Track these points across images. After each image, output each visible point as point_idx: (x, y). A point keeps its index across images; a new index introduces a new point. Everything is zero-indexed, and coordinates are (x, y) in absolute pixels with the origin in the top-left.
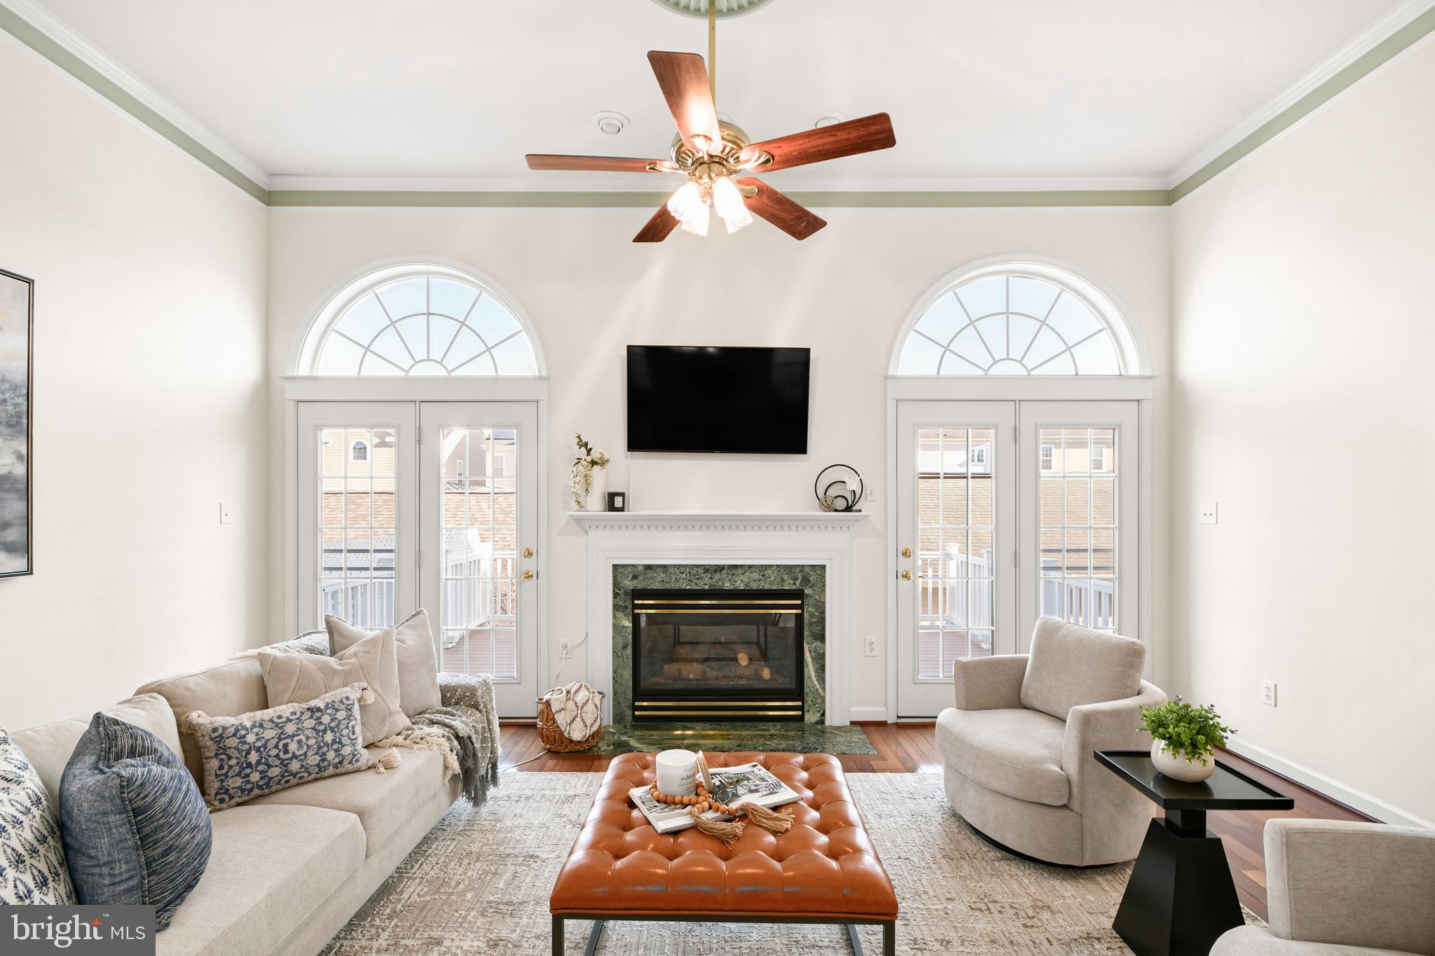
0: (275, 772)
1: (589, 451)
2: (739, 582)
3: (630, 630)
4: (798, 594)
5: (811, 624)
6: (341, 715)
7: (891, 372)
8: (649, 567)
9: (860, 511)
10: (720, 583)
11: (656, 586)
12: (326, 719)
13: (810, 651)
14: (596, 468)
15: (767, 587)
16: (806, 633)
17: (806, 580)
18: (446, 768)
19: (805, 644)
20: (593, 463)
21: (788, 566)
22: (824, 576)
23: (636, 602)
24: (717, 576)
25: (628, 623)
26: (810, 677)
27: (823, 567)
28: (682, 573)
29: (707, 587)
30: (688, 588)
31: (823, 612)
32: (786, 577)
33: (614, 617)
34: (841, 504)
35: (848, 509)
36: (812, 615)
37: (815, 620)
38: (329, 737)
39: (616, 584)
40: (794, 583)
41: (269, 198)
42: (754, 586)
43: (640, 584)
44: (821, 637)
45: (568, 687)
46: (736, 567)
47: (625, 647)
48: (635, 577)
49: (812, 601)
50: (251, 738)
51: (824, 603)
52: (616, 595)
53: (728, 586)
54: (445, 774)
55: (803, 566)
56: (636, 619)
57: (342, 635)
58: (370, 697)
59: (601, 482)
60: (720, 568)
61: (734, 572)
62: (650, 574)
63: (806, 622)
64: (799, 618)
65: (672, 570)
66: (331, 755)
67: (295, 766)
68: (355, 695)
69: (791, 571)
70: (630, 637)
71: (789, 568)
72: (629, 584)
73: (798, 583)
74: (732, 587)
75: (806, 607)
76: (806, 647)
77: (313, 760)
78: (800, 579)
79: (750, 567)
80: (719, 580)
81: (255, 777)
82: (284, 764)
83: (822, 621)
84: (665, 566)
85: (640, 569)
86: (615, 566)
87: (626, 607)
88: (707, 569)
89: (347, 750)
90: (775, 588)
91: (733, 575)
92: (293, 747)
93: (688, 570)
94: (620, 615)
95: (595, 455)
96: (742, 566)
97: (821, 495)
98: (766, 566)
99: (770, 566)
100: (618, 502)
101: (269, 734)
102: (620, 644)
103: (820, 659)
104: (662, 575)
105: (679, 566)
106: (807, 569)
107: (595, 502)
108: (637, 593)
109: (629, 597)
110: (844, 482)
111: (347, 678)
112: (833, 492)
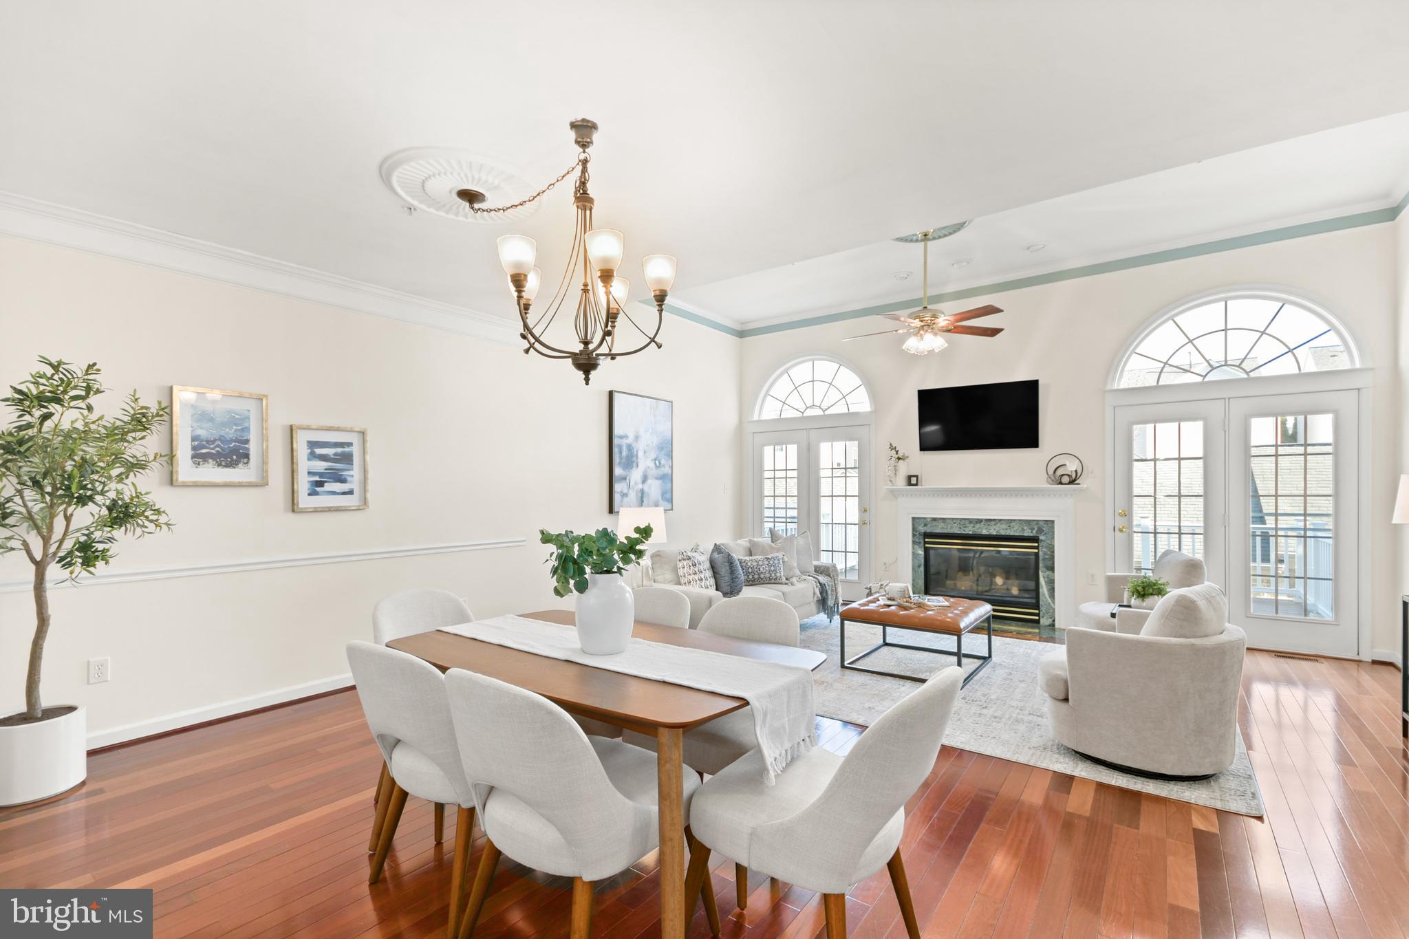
0: (756, 576)
1: (897, 452)
2: (993, 530)
3: (923, 556)
4: (1035, 539)
5: (1044, 559)
6: (776, 562)
7: (1109, 387)
8: (934, 519)
9: (1079, 484)
10: (980, 530)
11: (938, 530)
12: (771, 562)
13: (1044, 577)
14: (901, 461)
15: (1012, 534)
16: (1041, 565)
17: (1040, 530)
18: (814, 594)
19: (1040, 573)
20: (899, 459)
21: (1027, 520)
22: (1054, 528)
23: (926, 540)
24: (978, 526)
25: (921, 552)
26: (1044, 595)
27: (1053, 522)
28: (955, 523)
29: (970, 533)
30: (959, 532)
31: (1053, 552)
32: (1025, 528)
33: (913, 548)
34: (1065, 479)
35: (1072, 482)
36: (1045, 554)
37: (1047, 557)
38: (772, 568)
39: (914, 529)
40: (1032, 532)
41: (741, 334)
42: (1003, 533)
43: (929, 529)
44: (1052, 569)
45: (882, 583)
46: (990, 520)
47: (919, 566)
48: (925, 525)
49: (1045, 544)
50: (749, 564)
51: (1054, 546)
52: (914, 535)
53: (985, 532)
54: (814, 596)
55: (1038, 521)
56: (926, 550)
57: (776, 537)
58: (786, 559)
59: (904, 469)
60: (980, 521)
61: (989, 523)
62: (934, 523)
63: (1041, 558)
64: (1037, 555)
65: (948, 521)
66: (773, 575)
67: (762, 576)
68: (781, 556)
69: (1029, 524)
70: (923, 561)
71: (1028, 522)
72: (922, 529)
73: (1034, 532)
74: (987, 533)
75: (1040, 548)
77: (768, 575)
78: (1036, 529)
79: (1000, 520)
80: (979, 528)
81: (751, 577)
82: (759, 574)
83: (1052, 558)
84: (944, 519)
85: (929, 520)
86: (913, 518)
87: (920, 543)
88: (970, 521)
89: (778, 575)
90: (1018, 534)
91: (989, 525)
92: (761, 569)
93: (959, 521)
94: (916, 547)
95: (900, 454)
96: (994, 520)
97: (1051, 472)
98: (1011, 520)
99: (1014, 520)
100: (914, 480)
101: (754, 564)
102: (916, 565)
103: (1051, 583)
104: (942, 524)
105: (953, 519)
106: (1041, 523)
107: (901, 482)
108: (927, 535)
109: (922, 537)
110: (1065, 465)
111: (778, 550)
112: (1059, 472)
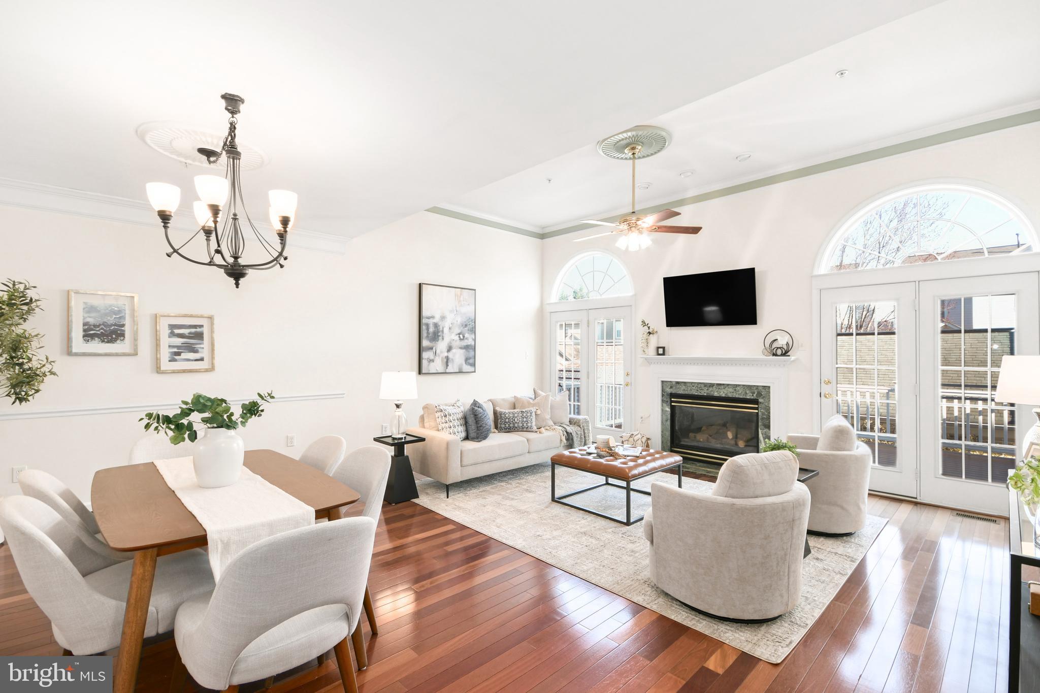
0: (511, 425)
1: (649, 328)
2: (722, 393)
3: (669, 412)
4: (755, 402)
5: (763, 419)
6: (529, 414)
7: (816, 273)
8: (678, 383)
9: (789, 356)
10: (712, 393)
11: (681, 392)
12: (525, 415)
13: (762, 434)
14: (651, 335)
15: (737, 396)
16: (760, 424)
17: (759, 394)
18: (561, 440)
19: (759, 430)
20: (650, 333)
21: (749, 386)
22: (770, 393)
23: (672, 399)
24: (711, 389)
25: (668, 409)
27: (769, 387)
28: (693, 386)
29: (705, 394)
30: (696, 394)
31: (769, 413)
32: (748, 392)
33: (662, 406)
34: (779, 352)
35: (785, 353)
36: (763, 414)
37: (765, 417)
38: (525, 420)
39: (663, 390)
40: (753, 395)
41: (542, 236)
42: (730, 395)
43: (674, 391)
44: (768, 427)
45: (633, 433)
46: (720, 385)
47: (667, 421)
48: (671, 387)
49: (763, 406)
50: (507, 416)
51: (770, 407)
52: (663, 395)
53: (716, 394)
54: (561, 443)
55: (758, 386)
56: (673, 408)
57: (537, 395)
58: (539, 412)
59: (654, 341)
60: (712, 385)
61: (719, 387)
62: (678, 386)
63: (760, 417)
64: (758, 413)
65: (688, 385)
66: (525, 425)
67: (516, 425)
68: (533, 410)
69: (751, 389)
70: (669, 416)
71: (750, 387)
72: (669, 390)
73: (755, 395)
74: (718, 395)
75: (760, 409)
76: (760, 431)
77: (521, 425)
78: (756, 393)
79: (728, 385)
80: (712, 391)
81: (507, 425)
82: (514, 424)
83: (769, 418)
84: (685, 383)
85: (674, 383)
86: (662, 382)
87: (667, 402)
88: (705, 385)
89: (529, 425)
90: (741, 397)
91: (719, 389)
92: (516, 420)
93: (696, 385)
94: (665, 405)
95: (651, 330)
96: (723, 384)
97: (767, 345)
98: (736, 385)
99: (739, 385)
100: (661, 351)
101: (511, 415)
102: (665, 419)
104: (684, 387)
105: (692, 383)
106: (761, 388)
107: (652, 351)
108: (672, 395)
109: (669, 396)
110: (777, 340)
111: (534, 405)
112: (775, 345)
